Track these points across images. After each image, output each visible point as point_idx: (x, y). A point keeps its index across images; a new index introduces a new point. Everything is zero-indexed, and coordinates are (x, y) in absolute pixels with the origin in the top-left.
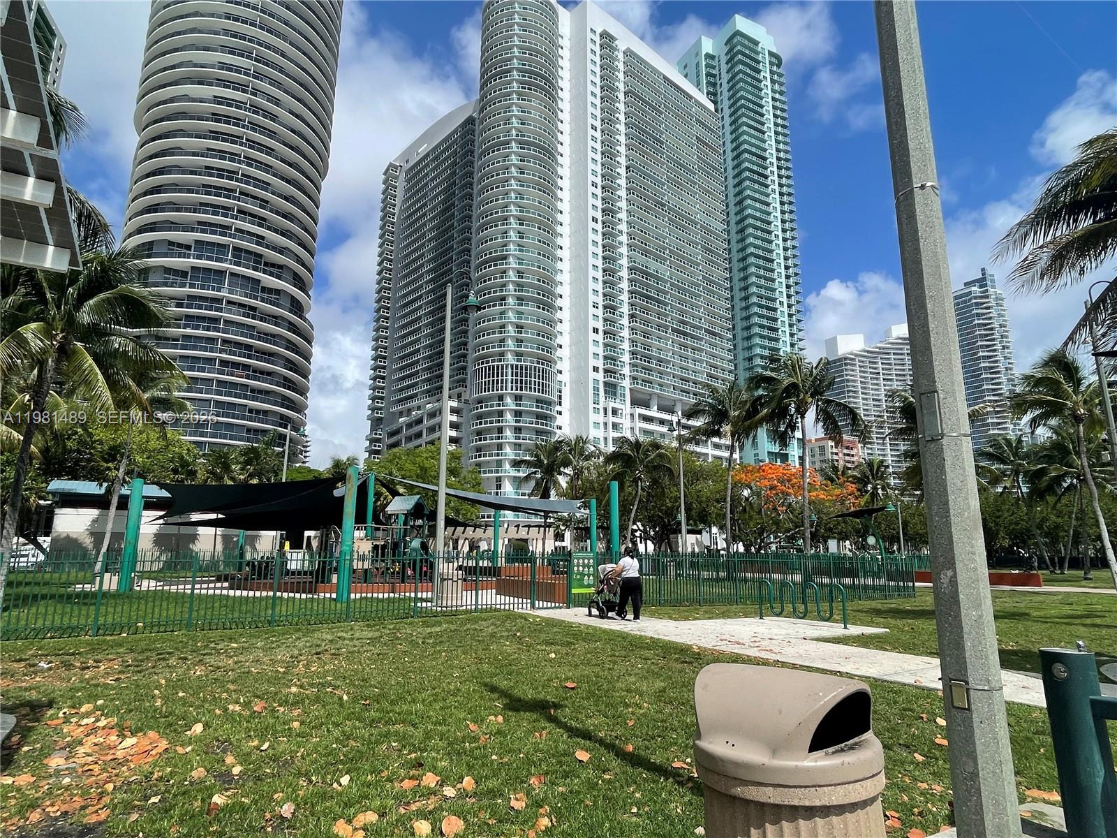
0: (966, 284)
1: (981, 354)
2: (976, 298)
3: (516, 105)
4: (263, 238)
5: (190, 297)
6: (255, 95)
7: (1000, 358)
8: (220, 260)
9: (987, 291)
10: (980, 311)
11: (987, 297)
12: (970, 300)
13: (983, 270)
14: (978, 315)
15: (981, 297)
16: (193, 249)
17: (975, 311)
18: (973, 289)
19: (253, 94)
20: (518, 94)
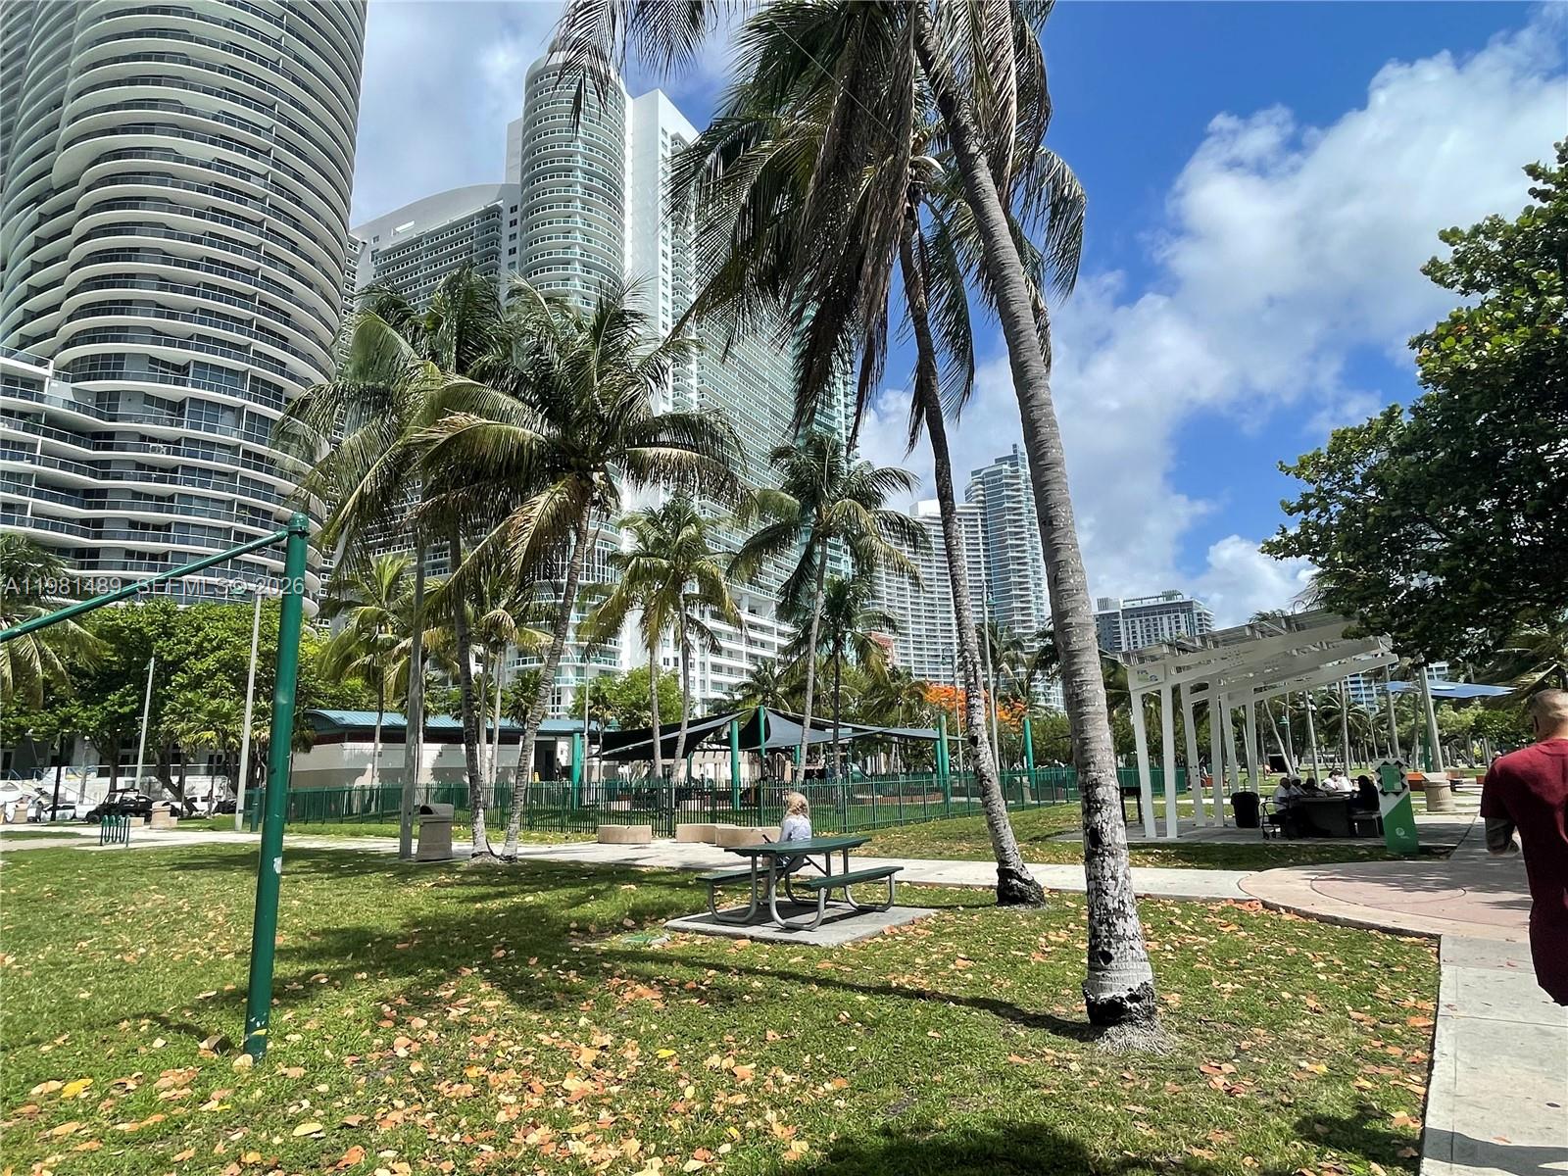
0: (997, 461)
1: (1009, 542)
2: (1006, 477)
3: (580, 214)
4: (284, 364)
5: (189, 440)
6: (278, 167)
7: (1027, 547)
8: (233, 393)
9: (1017, 471)
10: (1010, 493)
11: (1017, 477)
12: (1001, 479)
13: (1015, 446)
14: (1008, 497)
15: (1011, 477)
16: (191, 374)
17: (1005, 493)
18: (1005, 467)
19: (274, 165)
20: (583, 202)
